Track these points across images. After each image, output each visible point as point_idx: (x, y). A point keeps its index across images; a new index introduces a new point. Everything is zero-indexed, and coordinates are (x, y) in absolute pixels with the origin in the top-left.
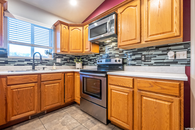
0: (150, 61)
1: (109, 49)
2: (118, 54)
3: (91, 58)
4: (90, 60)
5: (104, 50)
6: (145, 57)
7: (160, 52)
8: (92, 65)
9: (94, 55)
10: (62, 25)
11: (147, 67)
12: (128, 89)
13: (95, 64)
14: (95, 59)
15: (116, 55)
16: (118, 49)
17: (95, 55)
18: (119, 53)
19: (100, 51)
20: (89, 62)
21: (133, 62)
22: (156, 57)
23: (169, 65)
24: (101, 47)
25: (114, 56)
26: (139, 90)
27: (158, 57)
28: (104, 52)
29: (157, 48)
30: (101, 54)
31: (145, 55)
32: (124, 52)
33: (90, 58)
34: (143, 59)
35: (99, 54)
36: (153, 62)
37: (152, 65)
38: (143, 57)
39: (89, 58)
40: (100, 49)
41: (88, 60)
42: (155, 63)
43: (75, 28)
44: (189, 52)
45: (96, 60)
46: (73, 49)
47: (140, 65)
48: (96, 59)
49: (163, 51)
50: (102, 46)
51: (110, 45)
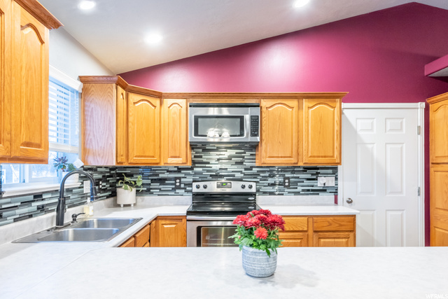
0: (296, 188)
1: (218, 160)
2: (241, 172)
3: (166, 175)
4: (162, 181)
5: (205, 160)
6: (289, 182)
7: (309, 176)
8: (168, 195)
9: (176, 169)
10: (119, 88)
11: (293, 197)
12: (301, 234)
13: (177, 191)
14: (180, 178)
15: (238, 175)
16: (241, 163)
17: (179, 170)
18: (243, 170)
19: (194, 163)
20: (156, 185)
21: (270, 189)
22: (303, 182)
23: (318, 194)
24: (196, 153)
25: (234, 176)
26: (315, 232)
27: (306, 183)
28: (207, 165)
29: (306, 169)
30: (196, 169)
31: (288, 178)
32: (254, 169)
33: (161, 176)
34: (287, 184)
35: (191, 169)
36: (300, 189)
37: (298, 193)
38: (287, 181)
39: (158, 175)
40: (195, 157)
41: (152, 180)
42: (303, 190)
43: (143, 100)
44: (336, 179)
45: (180, 182)
46: (138, 154)
47: (283, 194)
48: (182, 180)
49: (312, 174)
50: (201, 150)
51: (222, 153)
